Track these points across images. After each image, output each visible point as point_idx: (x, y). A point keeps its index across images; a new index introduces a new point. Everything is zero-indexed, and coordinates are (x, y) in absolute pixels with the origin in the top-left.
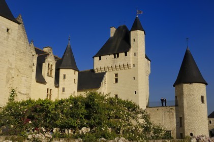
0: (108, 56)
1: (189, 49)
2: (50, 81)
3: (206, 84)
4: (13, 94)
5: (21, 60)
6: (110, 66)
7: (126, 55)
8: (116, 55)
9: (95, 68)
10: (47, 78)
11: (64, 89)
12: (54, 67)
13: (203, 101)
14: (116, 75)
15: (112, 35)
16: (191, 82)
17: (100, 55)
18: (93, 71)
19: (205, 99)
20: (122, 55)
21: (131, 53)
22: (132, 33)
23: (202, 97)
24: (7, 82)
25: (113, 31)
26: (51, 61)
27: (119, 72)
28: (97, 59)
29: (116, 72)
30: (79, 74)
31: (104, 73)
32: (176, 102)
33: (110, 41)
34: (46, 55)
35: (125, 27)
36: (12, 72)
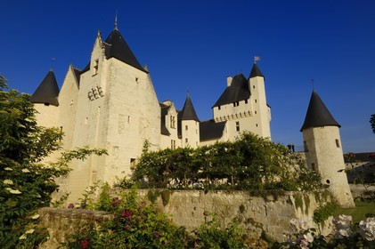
0: (227, 105)
1: (315, 91)
2: (174, 132)
3: (339, 126)
4: (146, 144)
5: (149, 110)
6: (230, 115)
7: (246, 102)
8: (236, 103)
9: (215, 118)
10: (170, 130)
11: (187, 140)
12: (176, 119)
13: (338, 145)
14: (237, 123)
15: (229, 84)
16: (322, 126)
17: (219, 104)
18: (213, 121)
19: (340, 143)
20: (242, 103)
21: (251, 100)
22: (251, 80)
23: (337, 141)
24: (140, 132)
25: (230, 80)
26: (173, 113)
27: (240, 120)
28: (216, 109)
29: (237, 120)
30: (200, 124)
31: (225, 122)
32: (306, 147)
33: (228, 90)
34: (169, 107)
35: (242, 75)
36: (144, 122)
